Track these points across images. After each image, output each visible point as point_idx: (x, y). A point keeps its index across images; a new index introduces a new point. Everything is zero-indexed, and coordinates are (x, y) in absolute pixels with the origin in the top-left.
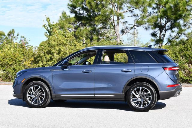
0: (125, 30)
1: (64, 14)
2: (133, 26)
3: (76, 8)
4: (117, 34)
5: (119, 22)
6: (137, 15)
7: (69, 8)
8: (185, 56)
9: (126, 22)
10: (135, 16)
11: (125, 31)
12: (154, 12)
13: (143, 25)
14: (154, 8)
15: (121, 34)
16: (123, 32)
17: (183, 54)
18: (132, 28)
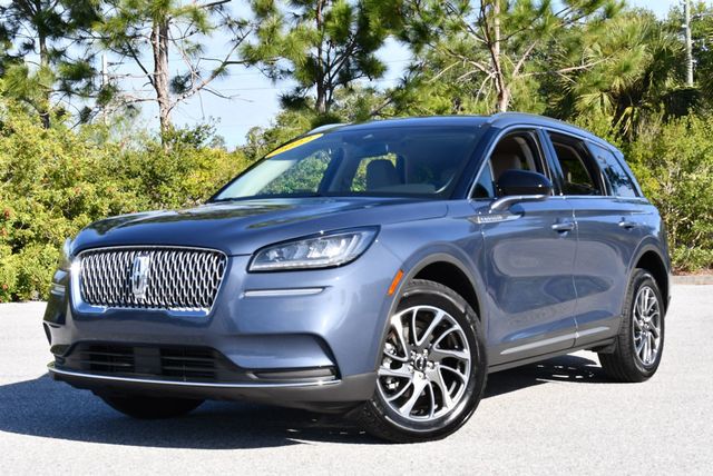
0: (187, 80)
2: (219, 65)
4: (162, 93)
5: (166, 48)
6: (242, 25)
9: (198, 46)
10: (229, 24)
11: (188, 84)
12: (297, 16)
13: (260, 64)
14: (295, 2)
15: (174, 98)
16: (179, 86)
18: (216, 73)
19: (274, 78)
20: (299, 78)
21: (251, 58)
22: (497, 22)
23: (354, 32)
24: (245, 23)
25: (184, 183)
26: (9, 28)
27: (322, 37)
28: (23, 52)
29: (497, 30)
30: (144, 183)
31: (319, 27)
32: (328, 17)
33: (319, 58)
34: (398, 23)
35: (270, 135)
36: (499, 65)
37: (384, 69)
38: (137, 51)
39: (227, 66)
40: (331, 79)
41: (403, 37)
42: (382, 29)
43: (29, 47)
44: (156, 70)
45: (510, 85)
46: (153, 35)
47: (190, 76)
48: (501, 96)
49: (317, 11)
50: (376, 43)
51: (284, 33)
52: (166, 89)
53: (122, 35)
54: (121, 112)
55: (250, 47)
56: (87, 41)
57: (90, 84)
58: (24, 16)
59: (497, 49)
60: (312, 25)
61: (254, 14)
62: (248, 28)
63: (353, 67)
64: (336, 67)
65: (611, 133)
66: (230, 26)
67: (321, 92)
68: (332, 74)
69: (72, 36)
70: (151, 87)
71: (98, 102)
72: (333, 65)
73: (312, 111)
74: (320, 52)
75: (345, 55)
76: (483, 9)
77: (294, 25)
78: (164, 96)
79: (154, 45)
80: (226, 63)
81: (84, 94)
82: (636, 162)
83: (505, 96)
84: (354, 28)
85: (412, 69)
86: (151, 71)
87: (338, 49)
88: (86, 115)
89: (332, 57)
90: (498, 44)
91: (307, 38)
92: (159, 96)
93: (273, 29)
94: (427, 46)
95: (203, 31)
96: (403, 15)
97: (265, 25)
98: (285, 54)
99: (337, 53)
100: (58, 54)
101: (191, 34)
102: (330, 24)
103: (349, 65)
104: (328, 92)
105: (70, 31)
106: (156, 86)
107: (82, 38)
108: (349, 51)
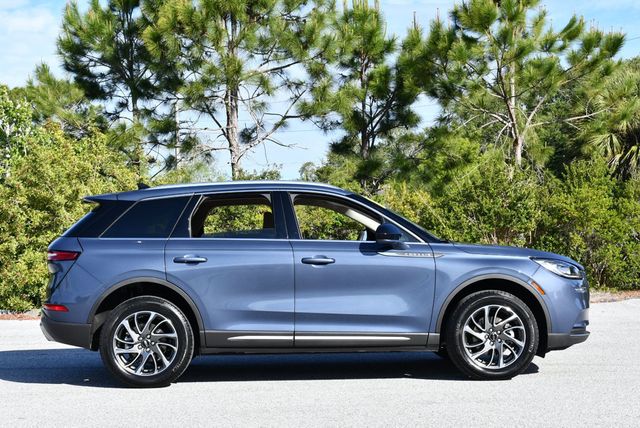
0: (253, 131)
1: (43, 72)
2: (279, 119)
3: (84, 55)
4: (233, 143)
5: (237, 106)
6: (298, 85)
7: (61, 53)
8: (480, 212)
9: (263, 104)
10: (288, 85)
11: (254, 135)
12: (344, 77)
13: (314, 118)
14: (343, 65)
15: (243, 147)
16: (247, 136)
17: (472, 206)
18: (277, 126)
19: (325, 129)
20: (346, 129)
21: (306, 113)
22: (513, 81)
23: (392, 90)
24: (301, 84)
25: (253, 218)
26: (108, 90)
27: (365, 94)
28: (119, 110)
29: (513, 87)
30: (221, 219)
31: (363, 86)
32: (371, 77)
33: (363, 111)
34: (429, 82)
35: (322, 172)
36: (514, 117)
37: (418, 120)
38: (214, 110)
39: (287, 120)
40: (373, 128)
41: (433, 94)
42: (415, 88)
43: (123, 105)
44: (228, 124)
45: (524, 133)
46: (227, 96)
47: (256, 128)
48: (516, 141)
49: (361, 73)
50: (411, 98)
51: (334, 91)
52: (236, 139)
53: (202, 97)
54: (199, 159)
55: (305, 104)
56: (172, 102)
57: (175, 136)
58: (119, 80)
59: (512, 102)
60: (357, 84)
61: (309, 76)
62: (303, 88)
63: (392, 118)
64: (377, 119)
65: (608, 173)
66: (289, 86)
67: (365, 139)
68: (374, 124)
69: (160, 97)
70: (223, 138)
71: (182, 151)
72: (375, 117)
73: (357, 156)
74: (364, 106)
75: (385, 109)
76: (499, 70)
77: (342, 83)
78: (235, 145)
79: (227, 104)
80: (285, 117)
81: (171, 145)
82: (629, 198)
83: (520, 142)
84: (392, 86)
85: (442, 120)
86: (224, 125)
87: (379, 103)
88: (171, 162)
89: (374, 110)
90: (513, 99)
91: (353, 95)
92: (231, 145)
93: (324, 88)
94: (453, 101)
95: (268, 93)
96: (433, 76)
97: (318, 84)
98: (335, 108)
99: (378, 107)
100: (148, 113)
101: (258, 95)
102: (372, 83)
103: (388, 116)
104: (371, 140)
105: (159, 93)
106: (228, 138)
107: (168, 99)
108: (388, 105)
